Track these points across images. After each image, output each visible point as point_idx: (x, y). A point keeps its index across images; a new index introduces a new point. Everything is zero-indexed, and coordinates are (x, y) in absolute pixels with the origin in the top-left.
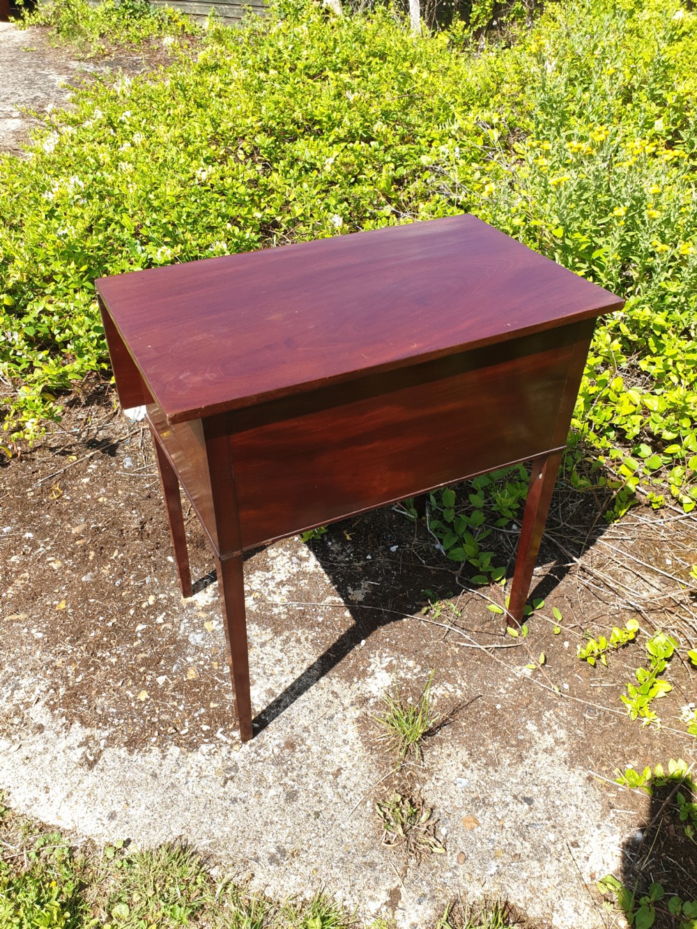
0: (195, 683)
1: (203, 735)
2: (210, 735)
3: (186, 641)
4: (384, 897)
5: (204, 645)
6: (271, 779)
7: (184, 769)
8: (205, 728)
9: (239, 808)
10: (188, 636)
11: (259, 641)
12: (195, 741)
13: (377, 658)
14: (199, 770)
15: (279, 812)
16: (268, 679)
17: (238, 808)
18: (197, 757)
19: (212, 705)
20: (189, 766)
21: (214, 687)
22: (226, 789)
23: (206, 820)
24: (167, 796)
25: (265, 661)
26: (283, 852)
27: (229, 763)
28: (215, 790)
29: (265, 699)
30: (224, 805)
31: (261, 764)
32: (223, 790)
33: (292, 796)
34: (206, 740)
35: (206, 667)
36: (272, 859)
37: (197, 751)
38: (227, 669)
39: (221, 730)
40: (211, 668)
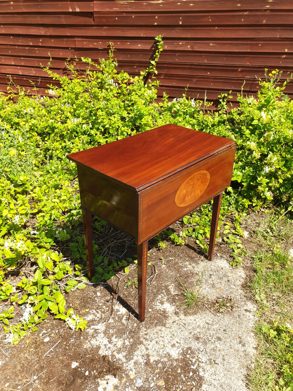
0: (167, 381)
1: (195, 375)
2: (194, 372)
3: (140, 388)
4: (248, 313)
5: (144, 378)
6: (213, 346)
7: (213, 382)
8: (191, 374)
9: (226, 358)
10: (137, 388)
11: (145, 350)
12: (198, 378)
13: (157, 307)
14: (212, 375)
15: (226, 343)
16: (166, 347)
17: (227, 358)
18: (206, 376)
19: (179, 371)
20: (211, 380)
21: (170, 371)
22: (219, 363)
23: (233, 370)
24: (226, 388)
25: (157, 348)
26: (240, 342)
27: (208, 362)
28: (220, 368)
29: (176, 348)
30: (226, 363)
31: (207, 350)
32: (220, 364)
33: (219, 339)
34: (197, 373)
35: (158, 376)
36: (244, 345)
37: (203, 377)
38: (160, 365)
39: (192, 367)
40: (159, 373)
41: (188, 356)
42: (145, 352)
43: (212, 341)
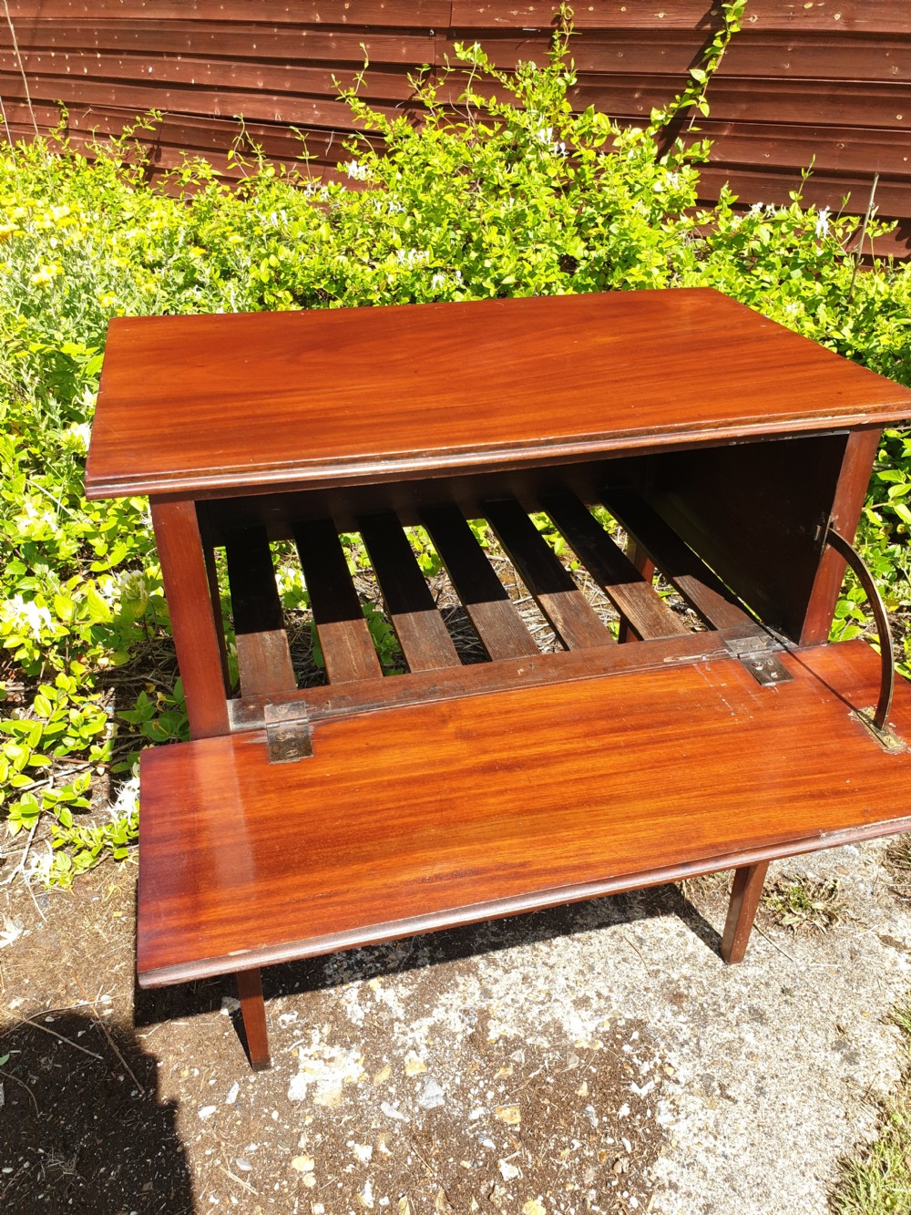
0: (529, 1113)
1: (639, 1117)
2: (639, 1106)
3: (431, 1114)
4: (892, 951)
5: (452, 1083)
6: (727, 1035)
7: (701, 1157)
8: (625, 1110)
9: (772, 1086)
10: (421, 1109)
11: (477, 997)
12: (648, 1131)
14: (704, 1133)
15: (781, 1036)
16: (556, 1000)
17: (773, 1088)
18: (680, 1132)
19: (583, 1090)
20: (695, 1147)
21: (548, 1083)
22: (741, 1099)
23: (790, 1137)
24: (748, 1192)
25: (521, 998)
26: (839, 1046)
27: (697, 1086)
28: (740, 1116)
29: (590, 1012)
30: (766, 1106)
31: (702, 1043)
32: (741, 1104)
33: (758, 1016)
34: (649, 1113)
35: (502, 1089)
36: (851, 1059)
37: (667, 1131)
38: (519, 1056)
39: (634, 1088)
40: (508, 1081)
41: (627, 1048)
42: (475, 1001)
43: (730, 1016)
